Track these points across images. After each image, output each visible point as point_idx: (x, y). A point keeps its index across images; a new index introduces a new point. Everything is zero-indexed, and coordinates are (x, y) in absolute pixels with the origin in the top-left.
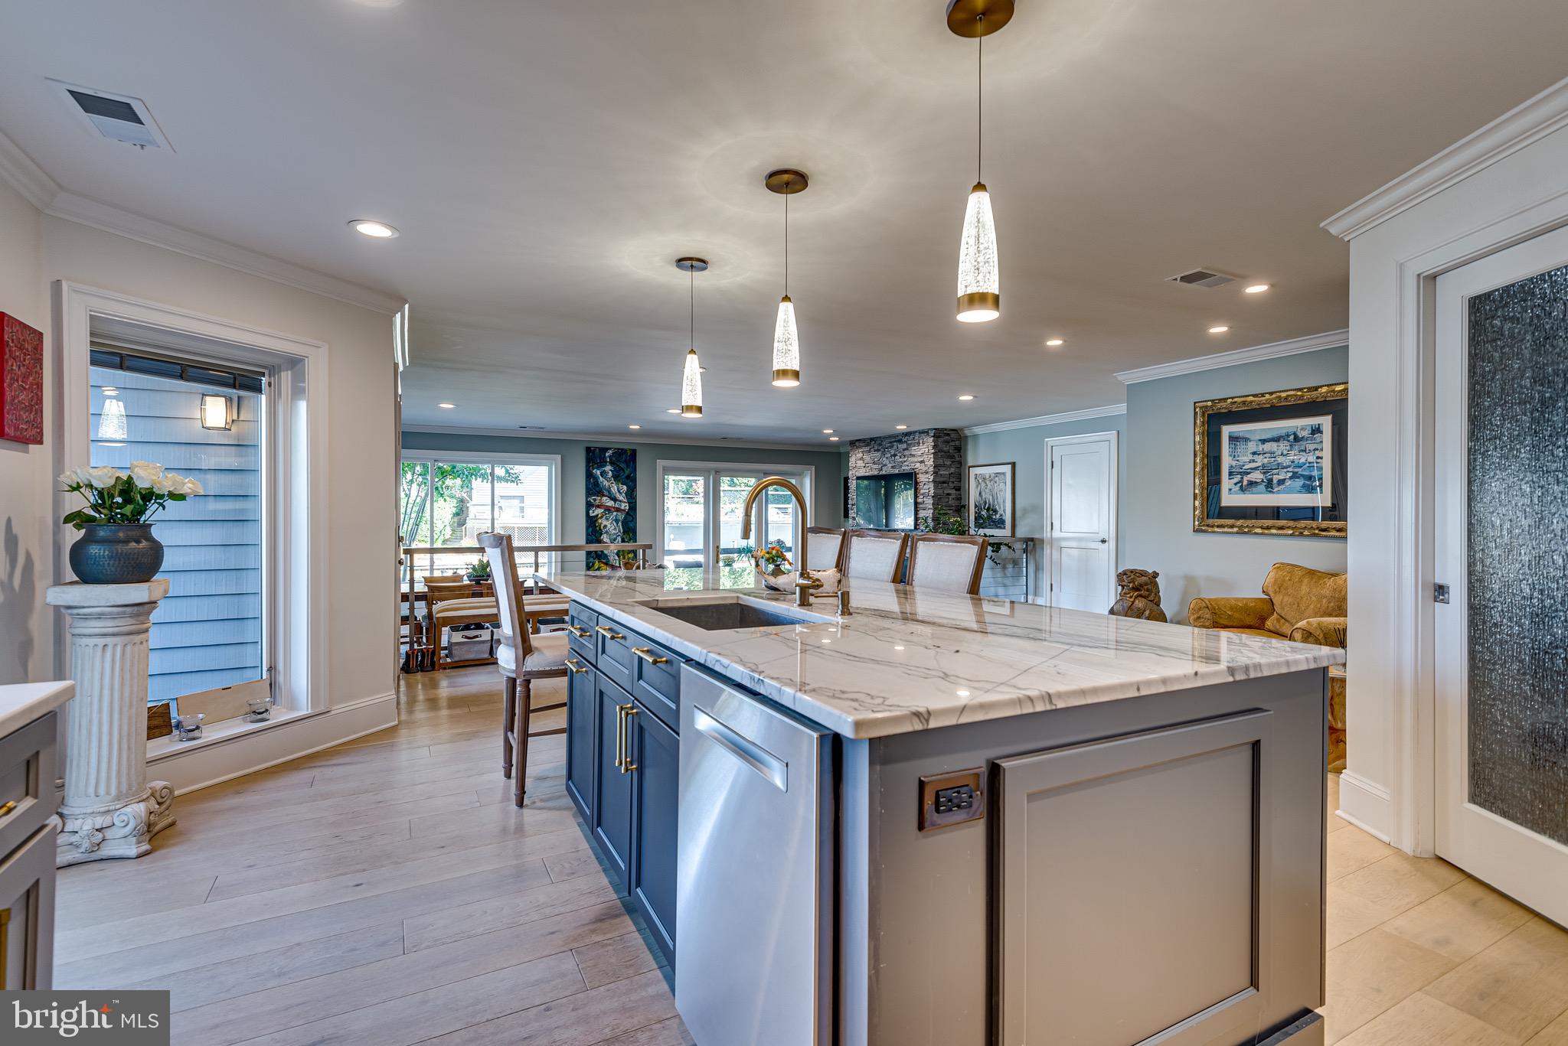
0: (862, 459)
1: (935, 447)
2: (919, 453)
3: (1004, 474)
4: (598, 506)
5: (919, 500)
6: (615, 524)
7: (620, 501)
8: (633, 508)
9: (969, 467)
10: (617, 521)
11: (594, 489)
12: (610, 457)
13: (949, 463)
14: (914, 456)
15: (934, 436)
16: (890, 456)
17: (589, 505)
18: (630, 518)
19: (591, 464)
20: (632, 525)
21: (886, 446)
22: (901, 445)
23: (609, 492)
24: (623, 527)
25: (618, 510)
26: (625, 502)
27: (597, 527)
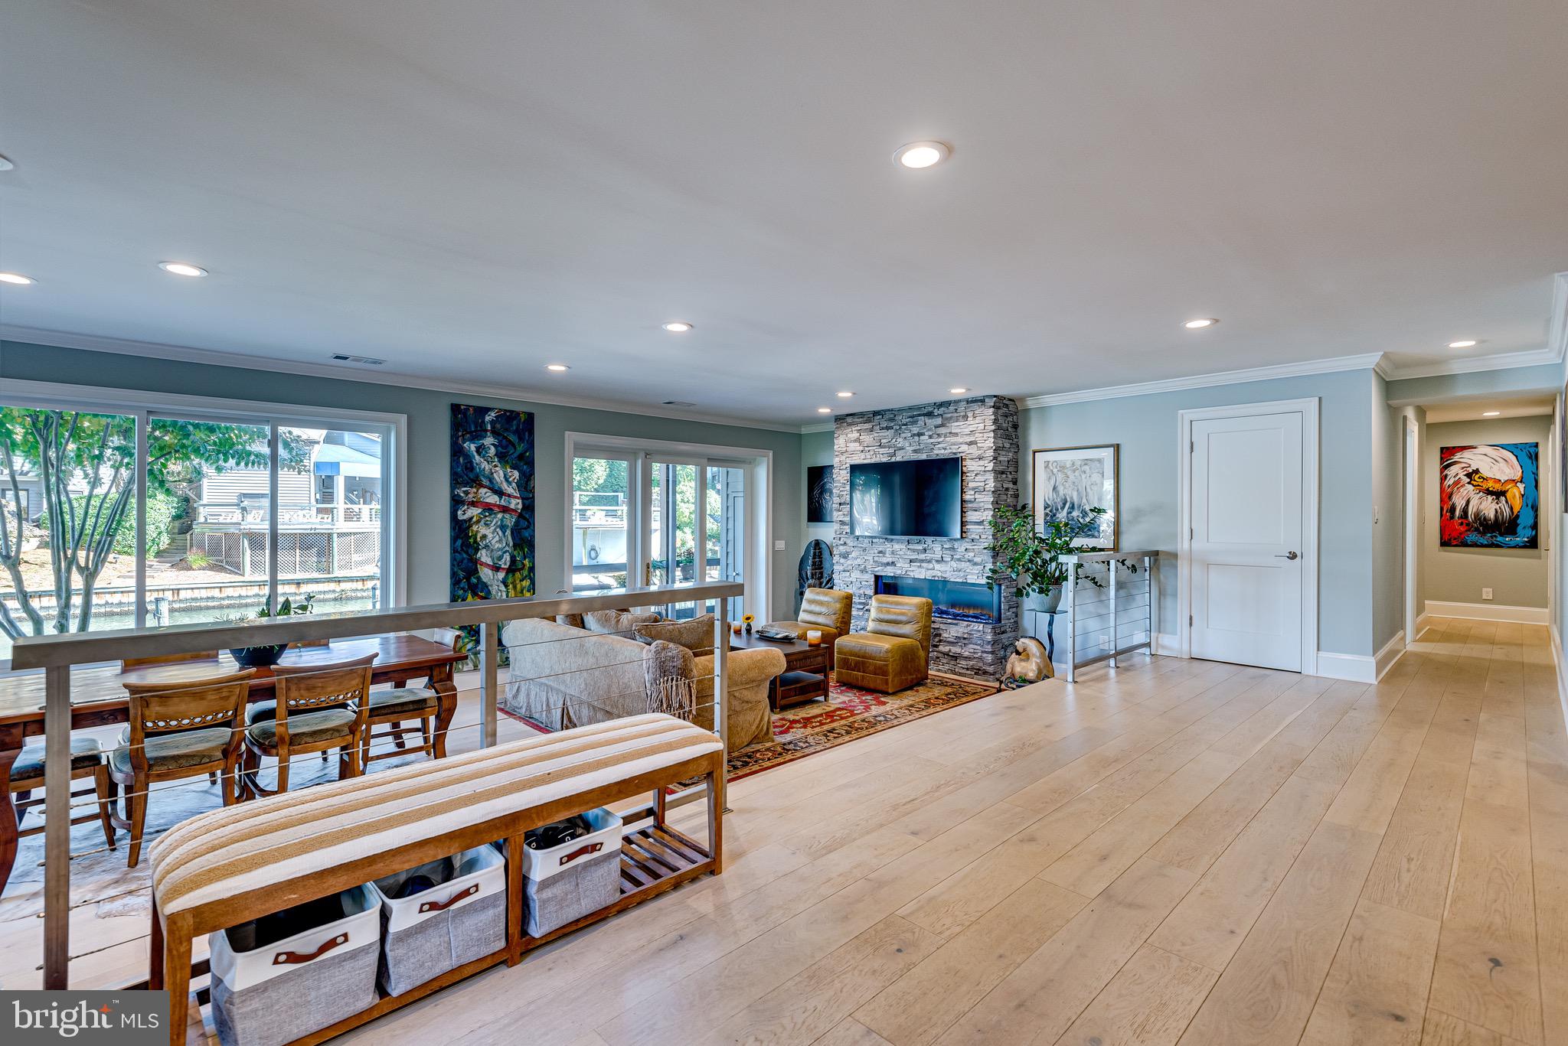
0: (858, 440)
1: (995, 422)
2: (967, 431)
3: (1100, 461)
4: (473, 504)
5: (967, 497)
6: (500, 533)
7: (509, 496)
8: (529, 507)
9: (1034, 452)
10: (503, 528)
11: (464, 474)
12: (492, 422)
13: (1007, 445)
14: (956, 434)
15: (993, 407)
16: (909, 435)
17: (456, 502)
18: (524, 524)
19: (460, 434)
20: (527, 535)
21: (904, 421)
22: (930, 421)
23: (490, 481)
24: (513, 538)
25: (505, 510)
26: (516, 497)
27: (470, 537)
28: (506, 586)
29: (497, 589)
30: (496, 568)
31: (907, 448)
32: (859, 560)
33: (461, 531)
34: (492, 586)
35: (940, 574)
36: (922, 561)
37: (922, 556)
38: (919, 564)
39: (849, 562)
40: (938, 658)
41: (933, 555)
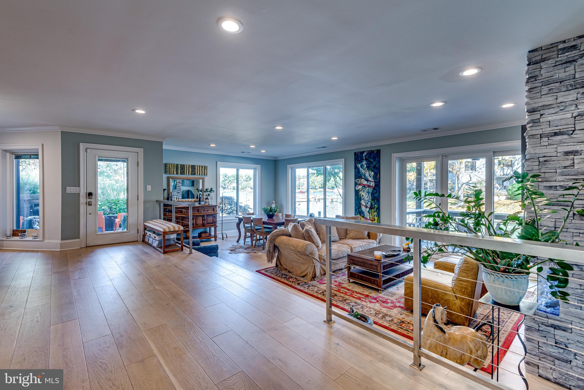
4: (360, 184)
6: (367, 194)
7: (370, 181)
10: (368, 193)
12: (365, 156)
17: (356, 184)
18: (375, 191)
23: (365, 176)
24: (371, 197)
25: (369, 186)
26: (372, 182)
27: (359, 196)
28: (369, 214)
29: (367, 215)
30: (367, 207)
33: (357, 192)
34: (365, 213)
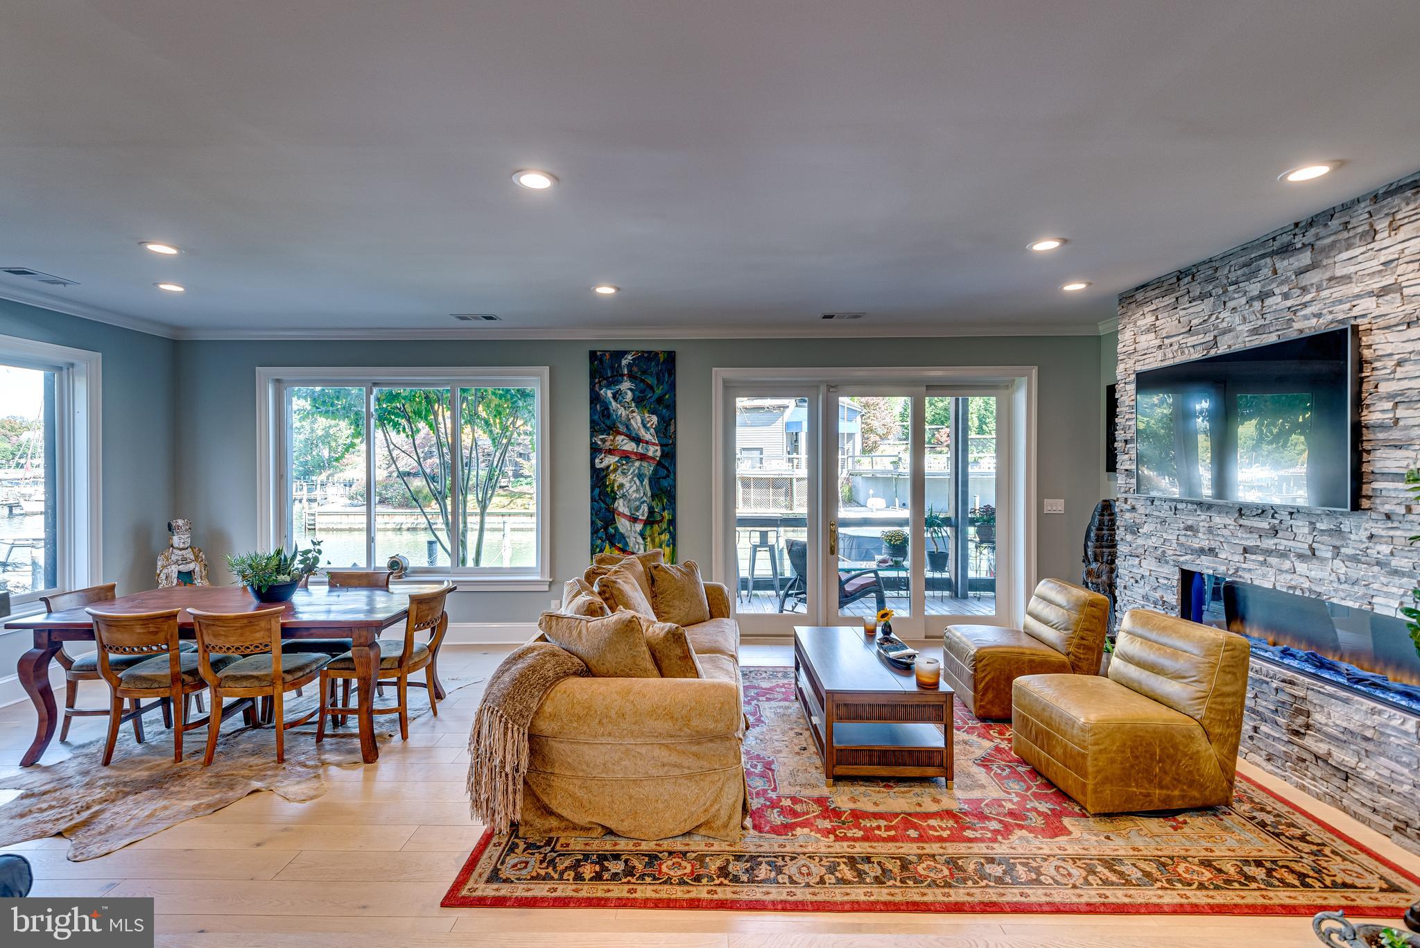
0: (1153, 329)
2: (1374, 265)
4: (610, 452)
6: (638, 482)
7: (647, 443)
8: (669, 454)
10: (640, 476)
11: (602, 422)
12: (629, 366)
16: (1243, 300)
17: (595, 450)
18: (663, 472)
19: (597, 380)
20: (666, 485)
21: (1233, 277)
22: (1286, 263)
23: (627, 427)
24: (651, 488)
25: (643, 457)
26: (654, 444)
27: (607, 486)
28: (644, 539)
29: (635, 541)
30: (634, 520)
31: (1239, 328)
32: (1154, 539)
33: (599, 478)
34: (629, 537)
35: (1306, 585)
36: (1268, 552)
37: (1269, 543)
38: (1261, 558)
39: (1140, 541)
40: (1304, 761)
41: (1291, 543)
